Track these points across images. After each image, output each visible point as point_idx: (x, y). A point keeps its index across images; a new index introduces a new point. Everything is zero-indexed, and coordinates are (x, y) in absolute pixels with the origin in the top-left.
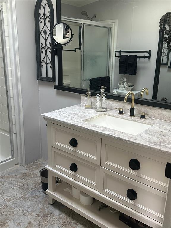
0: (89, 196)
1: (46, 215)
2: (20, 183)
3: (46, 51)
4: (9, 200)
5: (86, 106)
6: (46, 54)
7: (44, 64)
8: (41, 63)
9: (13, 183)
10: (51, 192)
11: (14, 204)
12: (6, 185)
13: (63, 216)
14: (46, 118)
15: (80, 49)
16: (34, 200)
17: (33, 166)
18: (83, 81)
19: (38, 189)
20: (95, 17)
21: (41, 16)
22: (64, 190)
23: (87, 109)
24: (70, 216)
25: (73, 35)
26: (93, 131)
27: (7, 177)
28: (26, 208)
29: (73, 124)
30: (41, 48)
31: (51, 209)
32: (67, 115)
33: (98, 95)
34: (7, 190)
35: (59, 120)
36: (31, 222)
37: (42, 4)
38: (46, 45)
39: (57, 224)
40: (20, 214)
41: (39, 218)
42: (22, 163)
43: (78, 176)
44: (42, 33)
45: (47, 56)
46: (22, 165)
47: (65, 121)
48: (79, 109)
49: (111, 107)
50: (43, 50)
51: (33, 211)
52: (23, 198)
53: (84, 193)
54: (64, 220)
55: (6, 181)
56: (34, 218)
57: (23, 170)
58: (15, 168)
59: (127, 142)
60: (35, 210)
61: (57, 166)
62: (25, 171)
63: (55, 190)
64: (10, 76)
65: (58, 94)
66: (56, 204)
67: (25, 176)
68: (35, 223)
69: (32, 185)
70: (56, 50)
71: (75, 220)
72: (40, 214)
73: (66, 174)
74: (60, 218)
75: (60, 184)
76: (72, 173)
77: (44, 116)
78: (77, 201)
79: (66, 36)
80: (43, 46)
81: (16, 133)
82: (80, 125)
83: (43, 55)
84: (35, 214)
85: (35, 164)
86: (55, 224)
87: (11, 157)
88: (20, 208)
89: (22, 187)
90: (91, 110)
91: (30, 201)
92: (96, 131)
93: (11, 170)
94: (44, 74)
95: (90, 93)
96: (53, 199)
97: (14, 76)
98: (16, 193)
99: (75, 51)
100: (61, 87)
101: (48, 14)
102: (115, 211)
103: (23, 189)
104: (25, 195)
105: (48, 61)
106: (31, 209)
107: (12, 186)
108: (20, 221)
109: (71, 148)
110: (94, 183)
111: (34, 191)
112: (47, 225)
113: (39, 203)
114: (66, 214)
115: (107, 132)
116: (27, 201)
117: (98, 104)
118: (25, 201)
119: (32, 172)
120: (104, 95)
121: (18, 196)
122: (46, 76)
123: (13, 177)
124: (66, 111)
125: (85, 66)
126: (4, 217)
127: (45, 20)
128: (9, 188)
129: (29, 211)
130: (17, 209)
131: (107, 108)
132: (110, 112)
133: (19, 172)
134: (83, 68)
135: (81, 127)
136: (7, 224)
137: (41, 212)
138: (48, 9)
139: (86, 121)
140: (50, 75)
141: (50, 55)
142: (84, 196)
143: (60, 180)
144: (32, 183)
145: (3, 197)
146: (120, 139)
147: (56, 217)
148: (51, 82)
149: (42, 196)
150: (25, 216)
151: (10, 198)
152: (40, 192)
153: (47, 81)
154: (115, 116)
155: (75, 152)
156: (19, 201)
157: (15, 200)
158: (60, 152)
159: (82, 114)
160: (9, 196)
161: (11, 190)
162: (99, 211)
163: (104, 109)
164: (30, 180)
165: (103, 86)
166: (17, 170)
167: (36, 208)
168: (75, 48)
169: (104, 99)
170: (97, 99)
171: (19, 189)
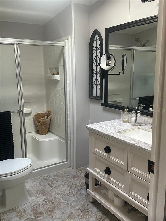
0: (121, 198)
1: (86, 210)
2: (69, 182)
3: (96, 75)
4: (59, 194)
5: (124, 121)
6: (96, 78)
7: (94, 86)
8: (92, 84)
9: (64, 181)
10: (91, 192)
11: (62, 197)
12: (59, 182)
13: (99, 213)
14: (89, 129)
15: (123, 73)
16: (78, 197)
17: (82, 170)
18: (133, 99)
19: (83, 189)
20: (147, 42)
21: (94, 48)
22: (102, 191)
23: (125, 123)
24: (105, 215)
25: (116, 62)
26: (121, 140)
27: (60, 176)
28: (71, 202)
29: (106, 134)
30: (93, 73)
31: (90, 206)
32: (105, 127)
33: (134, 111)
34: (59, 186)
35: (97, 130)
36: (72, 213)
37: (95, 39)
38: (96, 71)
39: (93, 218)
40: (65, 205)
41: (80, 211)
42: (73, 166)
43: (111, 179)
44: (94, 61)
45: (97, 79)
46: (74, 169)
47: (101, 131)
48: (118, 123)
49: (146, 122)
50: (95, 75)
51: (76, 205)
52: (70, 194)
53: (117, 195)
54: (99, 217)
55: (60, 179)
56: (75, 211)
57: (73, 172)
58: (68, 169)
59: (147, 151)
60: (77, 205)
61: (96, 169)
62: (75, 173)
63: (94, 191)
64: (68, 96)
65: (104, 110)
66: (95, 203)
67: (74, 177)
68: (75, 214)
69: (78, 185)
70: (104, 75)
71: (109, 218)
72: (81, 208)
73: (102, 177)
74: (97, 214)
75: (100, 186)
76: (106, 175)
77: (87, 126)
78: (111, 202)
79: (109, 64)
80: (95, 71)
81: (70, 141)
82: (112, 135)
83: (94, 79)
84: (76, 208)
85: (84, 169)
86: (91, 219)
87: (66, 160)
88: (66, 201)
89: (70, 185)
90: (128, 124)
91: (75, 197)
92: (124, 141)
93: (64, 171)
94: (94, 94)
95: (127, 109)
96: (93, 198)
97: (71, 95)
98: (65, 189)
99: (120, 74)
100: (106, 105)
101: (99, 47)
102: (142, 215)
103: (71, 187)
104: (72, 192)
105: (98, 83)
106: (75, 203)
107: (63, 183)
108: (64, 211)
109: (106, 154)
110: (123, 186)
111: (80, 190)
112: (85, 218)
113: (82, 200)
114: (102, 212)
115: (132, 142)
116: (73, 197)
117: (134, 119)
118: (71, 197)
119: (80, 175)
120: (139, 111)
121: (67, 192)
122: (95, 95)
123: (65, 176)
124: (106, 124)
125: (134, 86)
126: (53, 205)
127: (96, 51)
128: (61, 185)
129: (73, 204)
130: (64, 202)
131: (141, 123)
132: (144, 127)
133: (70, 173)
134: (132, 88)
135: (112, 136)
136: (54, 211)
137: (82, 207)
138: (99, 43)
139: (119, 132)
140: (98, 95)
141: (99, 78)
142: (117, 198)
143: (100, 183)
144: (79, 184)
145: (55, 191)
146: (141, 148)
147: (93, 213)
148: (99, 100)
149: (85, 195)
150: (69, 207)
151: (60, 192)
152: (83, 192)
153: (96, 99)
154: (147, 130)
155: (109, 157)
156: (66, 196)
157: (64, 195)
158: (98, 157)
159: (118, 127)
160: (59, 191)
161: (62, 186)
162: (128, 212)
163: (139, 124)
164: (78, 180)
165: (141, 104)
166: (69, 171)
167: (79, 203)
168: (120, 72)
169: (139, 115)
170: (133, 115)
171: (68, 187)
